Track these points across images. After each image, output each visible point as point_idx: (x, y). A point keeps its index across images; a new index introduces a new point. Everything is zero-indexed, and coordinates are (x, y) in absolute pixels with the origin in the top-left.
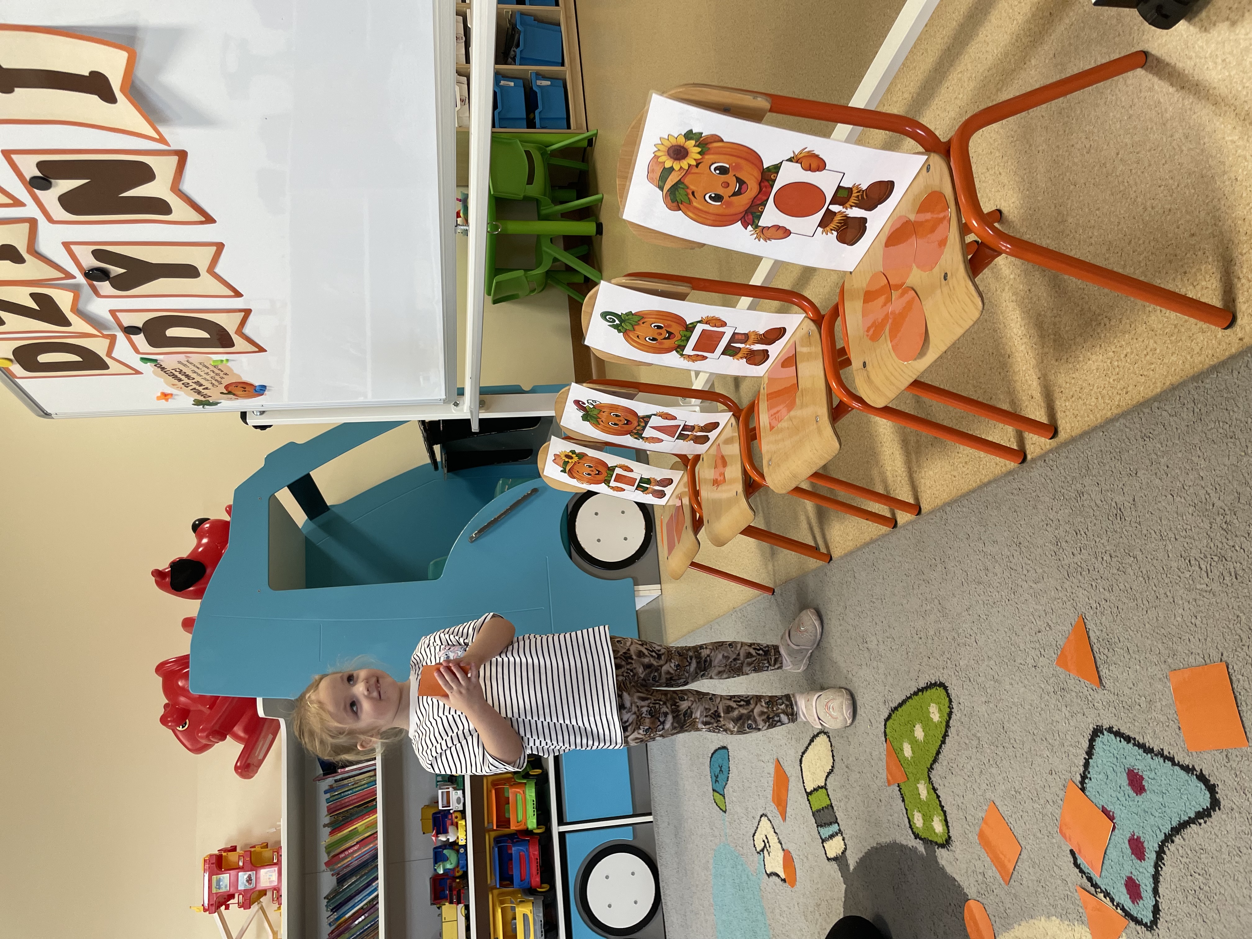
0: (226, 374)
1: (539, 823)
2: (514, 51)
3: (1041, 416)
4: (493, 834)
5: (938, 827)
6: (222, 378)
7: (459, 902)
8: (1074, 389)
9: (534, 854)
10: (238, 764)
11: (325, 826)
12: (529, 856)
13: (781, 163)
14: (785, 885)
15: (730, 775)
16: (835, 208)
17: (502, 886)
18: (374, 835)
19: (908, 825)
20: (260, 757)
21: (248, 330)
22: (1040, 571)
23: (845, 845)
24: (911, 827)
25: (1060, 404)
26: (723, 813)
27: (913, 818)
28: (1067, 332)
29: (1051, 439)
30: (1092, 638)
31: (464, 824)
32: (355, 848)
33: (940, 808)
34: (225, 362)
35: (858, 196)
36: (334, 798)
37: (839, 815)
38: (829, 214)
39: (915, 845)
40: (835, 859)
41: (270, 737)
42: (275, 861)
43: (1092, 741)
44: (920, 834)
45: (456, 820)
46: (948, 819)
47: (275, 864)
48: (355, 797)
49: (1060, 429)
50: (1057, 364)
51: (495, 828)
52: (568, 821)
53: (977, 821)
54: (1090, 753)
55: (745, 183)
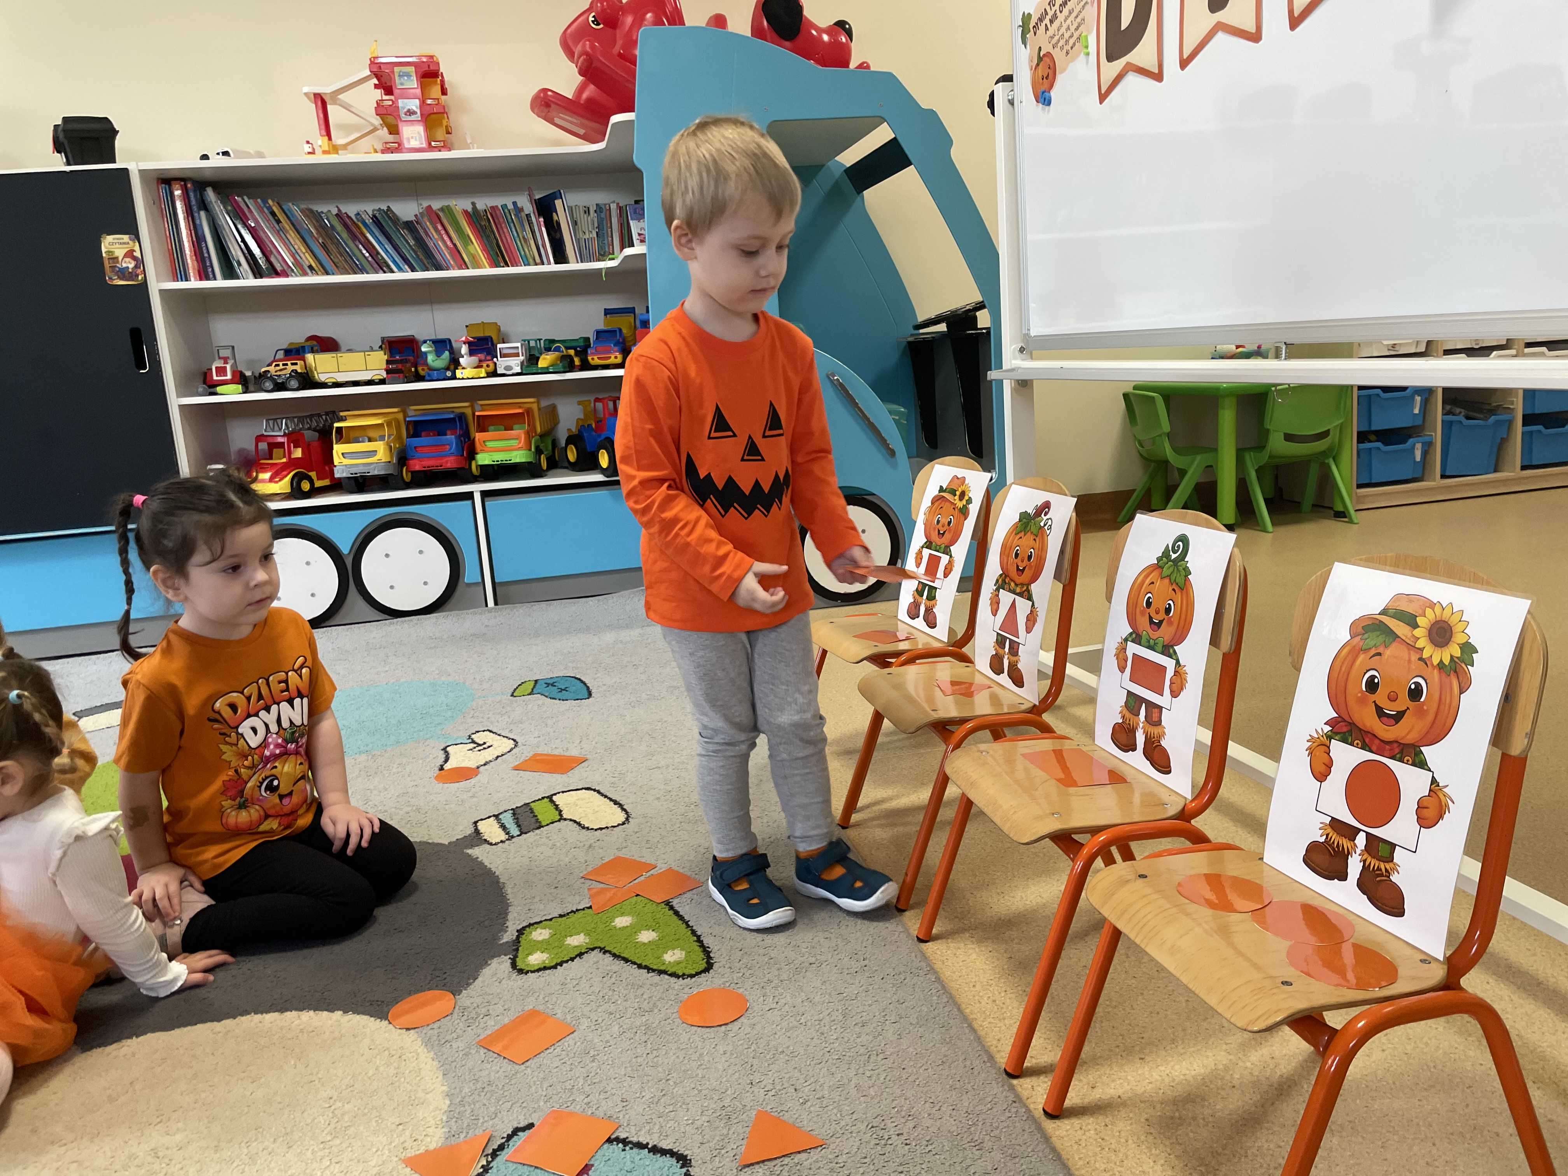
0: (1067, 53)
1: (483, 467)
2: (1460, 413)
3: (1072, 1099)
4: (468, 412)
5: (536, 959)
6: (1062, 48)
7: (388, 371)
8: (1113, 1141)
9: (447, 462)
10: (550, 93)
11: (473, 204)
12: (445, 456)
13: (1430, 770)
14: (437, 769)
15: (557, 701)
16: (1361, 840)
17: (408, 423)
18: (463, 265)
19: (532, 922)
20: (557, 121)
21: (1132, 79)
22: (872, 1092)
23: (496, 844)
24: (530, 925)
25: (1089, 1123)
26: (510, 693)
27: (542, 928)
28: (1187, 1135)
29: (1044, 1110)
30: (799, 1156)
31: (482, 375)
32: (449, 243)
33: (559, 961)
34: (1086, 51)
35: (1379, 869)
36: (508, 215)
37: (531, 836)
38: (1351, 833)
39: (509, 929)
40: (477, 831)
41: (582, 132)
42: (433, 143)
43: (671, 1153)
44: (524, 936)
45: (485, 365)
46: (547, 972)
47: (430, 144)
48: (509, 240)
49: (1058, 1122)
50: (1143, 1120)
51: (477, 414)
52: (487, 503)
53: (551, 1007)
54: (655, 1150)
55: (1397, 723)
